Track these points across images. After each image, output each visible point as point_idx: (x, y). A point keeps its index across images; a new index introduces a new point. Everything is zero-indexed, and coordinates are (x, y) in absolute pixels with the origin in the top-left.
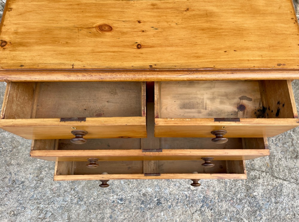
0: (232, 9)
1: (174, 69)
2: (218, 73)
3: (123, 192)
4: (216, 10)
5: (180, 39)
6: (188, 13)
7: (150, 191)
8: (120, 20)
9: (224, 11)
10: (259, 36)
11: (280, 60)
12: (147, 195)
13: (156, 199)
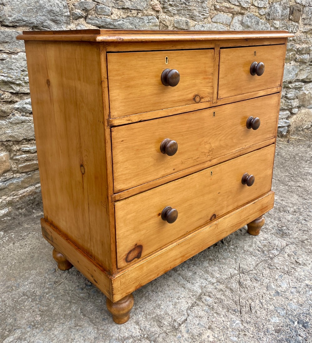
7: (278, 321)
12: (281, 327)
13: (296, 323)
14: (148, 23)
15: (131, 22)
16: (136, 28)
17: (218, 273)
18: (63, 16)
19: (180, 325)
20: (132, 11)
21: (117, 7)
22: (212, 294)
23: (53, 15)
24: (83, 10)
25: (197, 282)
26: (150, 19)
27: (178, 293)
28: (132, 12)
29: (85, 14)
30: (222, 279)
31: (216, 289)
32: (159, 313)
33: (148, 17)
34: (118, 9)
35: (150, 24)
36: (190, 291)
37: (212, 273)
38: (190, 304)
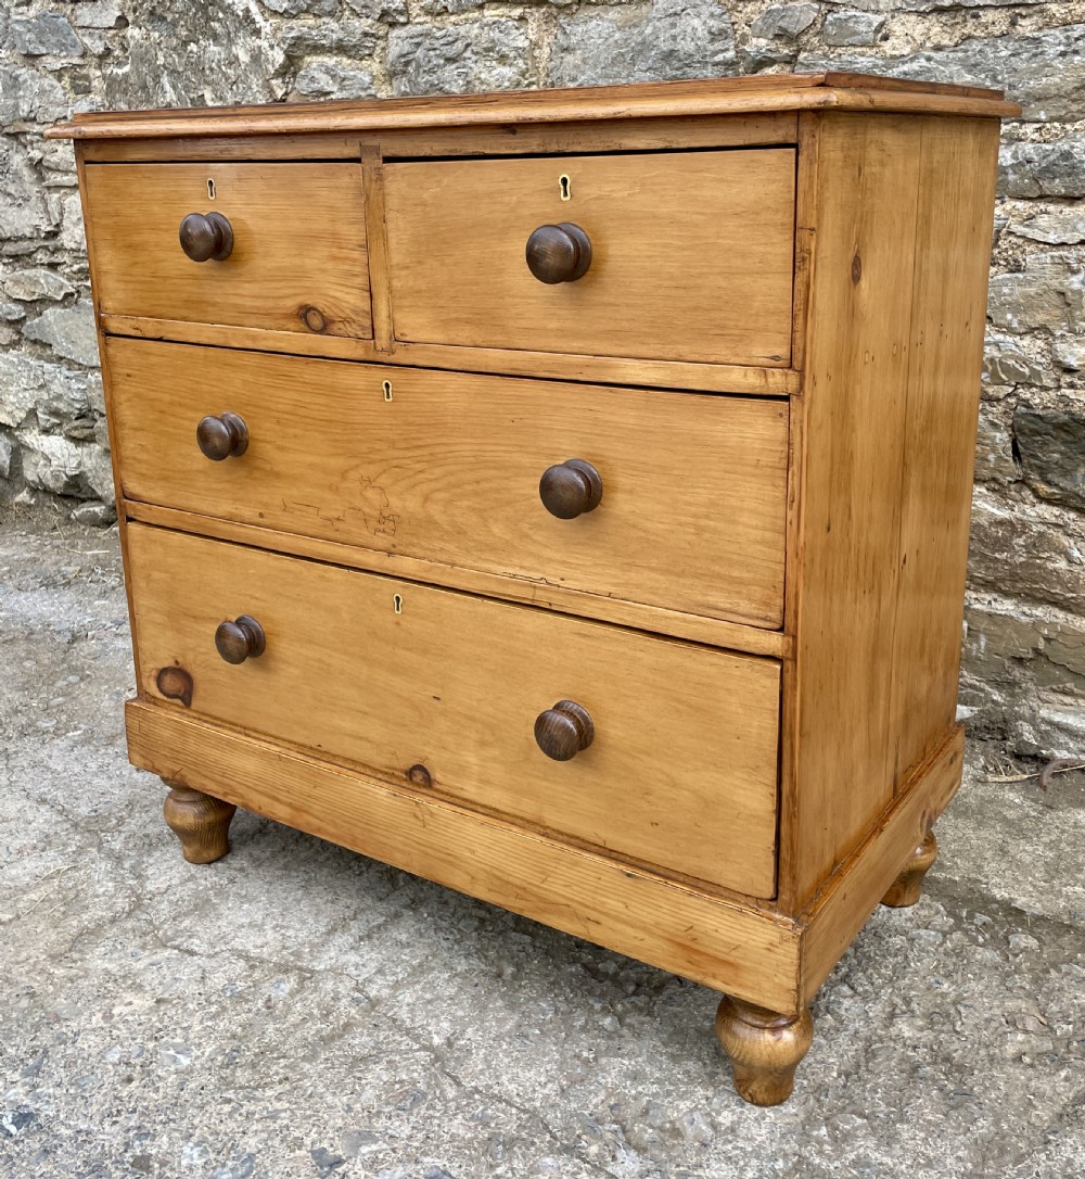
3: (72, 1091)
12: (156, 1172)
14: (1063, 54)
15: (972, 61)
16: (999, 82)
17: (420, 997)
18: (710, 67)
20: (981, 13)
21: (914, 9)
22: (311, 994)
23: (677, 65)
24: (777, 36)
25: (361, 956)
26: (1077, 39)
27: (305, 923)
28: (983, 20)
29: (786, 51)
30: (390, 1010)
31: (336, 999)
32: (222, 907)
33: (1067, 30)
34: (918, 13)
35: (1077, 58)
36: (313, 946)
37: (418, 982)
38: (254, 952)
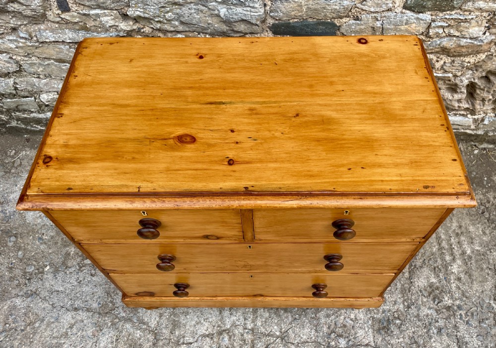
0: (357, 114)
1: (278, 192)
2: (340, 198)
4: (336, 116)
5: (287, 153)
6: (298, 120)
8: (207, 128)
9: (347, 117)
10: (395, 148)
11: (427, 180)
17: (262, 322)
19: (183, 343)
22: (234, 337)
25: (235, 316)
27: (211, 314)
30: (258, 330)
31: (242, 335)
32: (181, 320)
36: (220, 320)
37: (257, 317)
38: (207, 333)
